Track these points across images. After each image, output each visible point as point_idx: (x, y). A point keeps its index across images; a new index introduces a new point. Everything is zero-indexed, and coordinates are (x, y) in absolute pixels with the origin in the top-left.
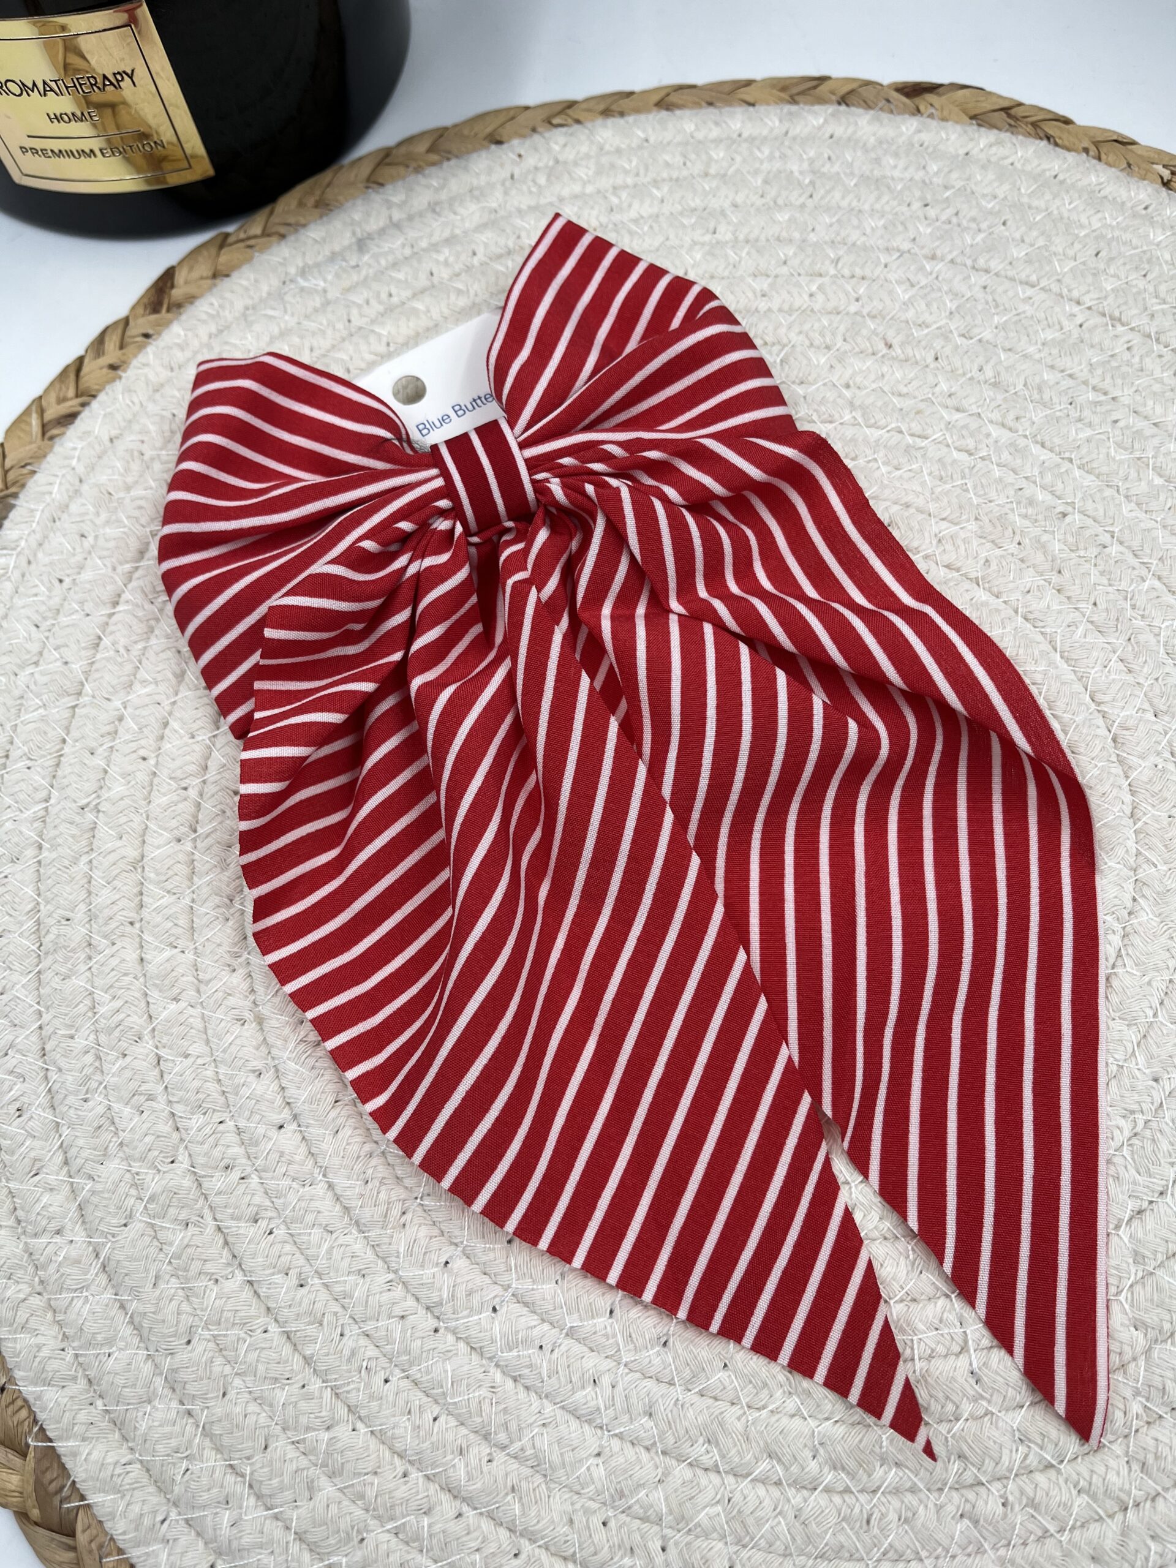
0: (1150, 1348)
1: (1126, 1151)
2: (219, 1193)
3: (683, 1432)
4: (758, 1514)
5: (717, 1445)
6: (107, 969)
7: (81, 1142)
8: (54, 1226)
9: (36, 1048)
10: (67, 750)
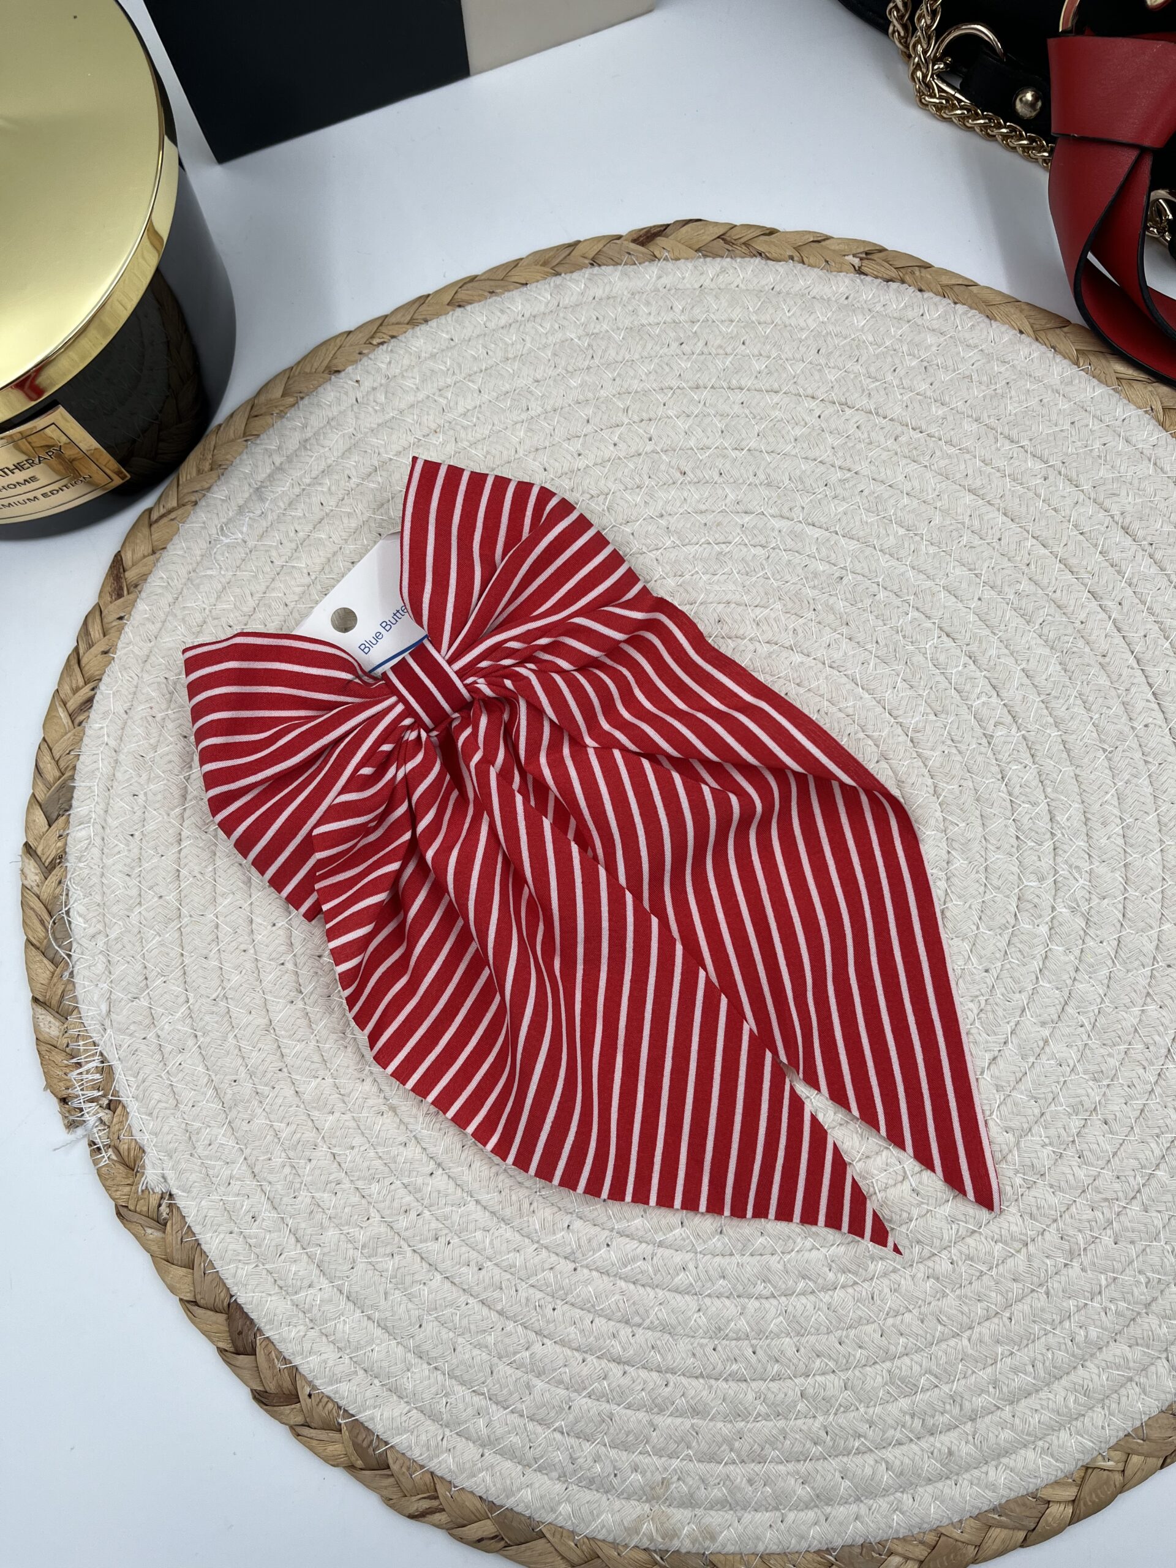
0: (1018, 1142)
1: (977, 1024)
2: (407, 1229)
3: (746, 1281)
4: (805, 1314)
5: (770, 1282)
6: (276, 1107)
7: (303, 1225)
8: (306, 1283)
9: (249, 1174)
10: (186, 962)
